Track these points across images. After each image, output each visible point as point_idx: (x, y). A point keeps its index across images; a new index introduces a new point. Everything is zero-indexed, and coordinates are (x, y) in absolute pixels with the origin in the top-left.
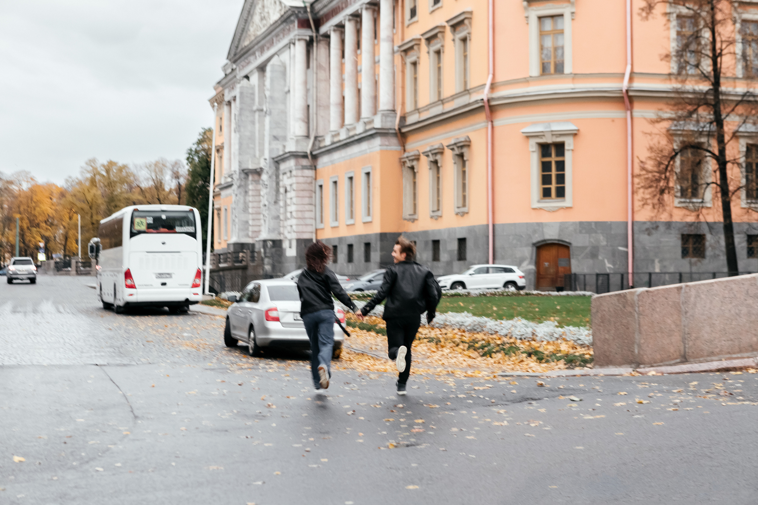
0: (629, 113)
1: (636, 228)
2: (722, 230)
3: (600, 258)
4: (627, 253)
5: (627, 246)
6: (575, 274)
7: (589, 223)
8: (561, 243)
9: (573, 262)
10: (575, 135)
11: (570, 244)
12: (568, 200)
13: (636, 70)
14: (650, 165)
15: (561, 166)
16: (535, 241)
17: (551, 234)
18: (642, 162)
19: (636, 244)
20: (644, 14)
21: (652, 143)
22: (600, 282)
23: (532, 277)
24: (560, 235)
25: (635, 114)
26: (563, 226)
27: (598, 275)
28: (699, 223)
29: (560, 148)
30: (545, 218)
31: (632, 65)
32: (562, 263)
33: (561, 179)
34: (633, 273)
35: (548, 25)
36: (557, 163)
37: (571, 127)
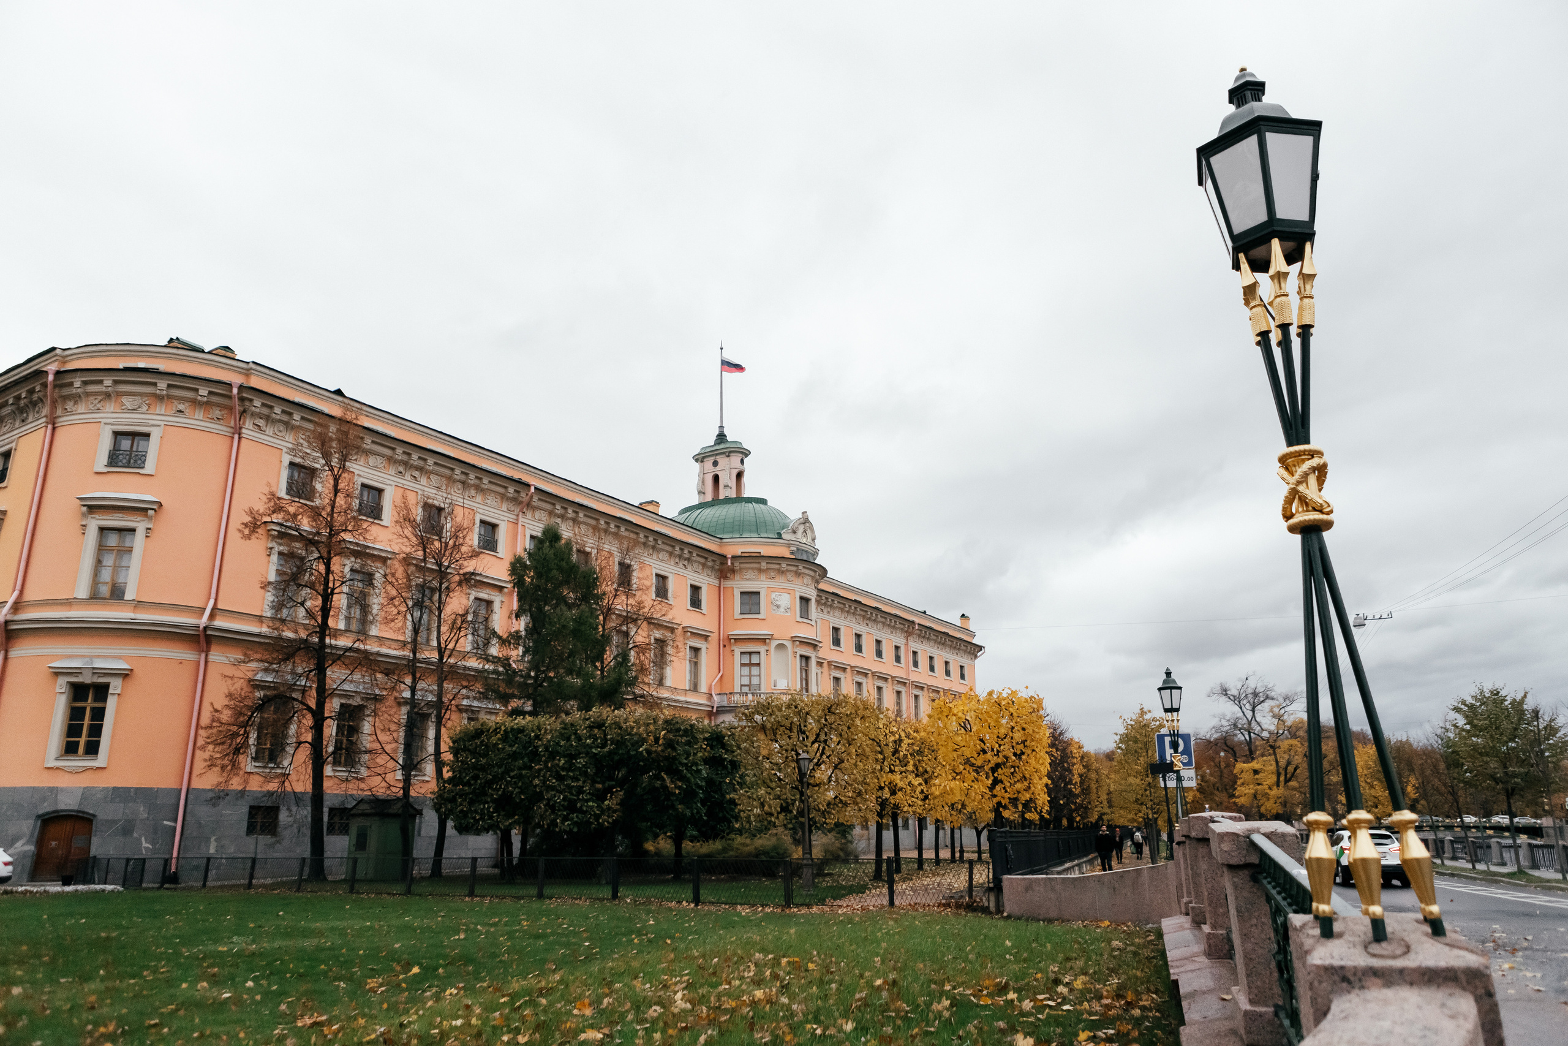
0: (203, 655)
1: (191, 796)
2: (309, 803)
3: (135, 835)
4: (175, 828)
5: (175, 821)
6: (95, 857)
7: (127, 790)
8: (81, 815)
9: (95, 840)
10: (127, 675)
11: (94, 816)
12: (101, 760)
13: (220, 606)
14: (226, 716)
15: (99, 714)
16: (40, 812)
17: (68, 803)
18: (216, 711)
19: (188, 818)
20: (247, 532)
21: (232, 689)
22: (130, 869)
23: (28, 863)
24: (80, 804)
25: (211, 657)
26: (87, 793)
27: (128, 860)
28: (284, 792)
29: (102, 691)
30: (62, 781)
31: (216, 600)
32: (78, 843)
33: (96, 731)
34: (178, 858)
35: (113, 540)
36: (93, 709)
37: (123, 665)
